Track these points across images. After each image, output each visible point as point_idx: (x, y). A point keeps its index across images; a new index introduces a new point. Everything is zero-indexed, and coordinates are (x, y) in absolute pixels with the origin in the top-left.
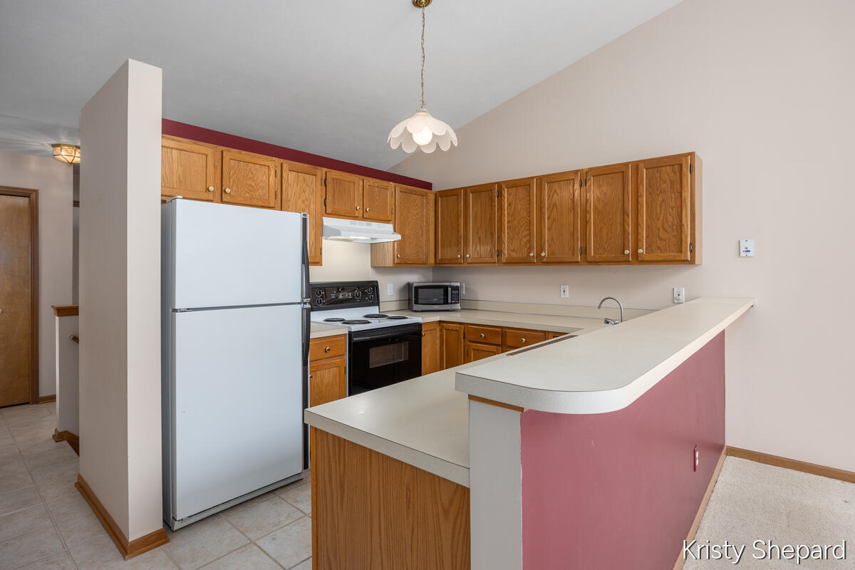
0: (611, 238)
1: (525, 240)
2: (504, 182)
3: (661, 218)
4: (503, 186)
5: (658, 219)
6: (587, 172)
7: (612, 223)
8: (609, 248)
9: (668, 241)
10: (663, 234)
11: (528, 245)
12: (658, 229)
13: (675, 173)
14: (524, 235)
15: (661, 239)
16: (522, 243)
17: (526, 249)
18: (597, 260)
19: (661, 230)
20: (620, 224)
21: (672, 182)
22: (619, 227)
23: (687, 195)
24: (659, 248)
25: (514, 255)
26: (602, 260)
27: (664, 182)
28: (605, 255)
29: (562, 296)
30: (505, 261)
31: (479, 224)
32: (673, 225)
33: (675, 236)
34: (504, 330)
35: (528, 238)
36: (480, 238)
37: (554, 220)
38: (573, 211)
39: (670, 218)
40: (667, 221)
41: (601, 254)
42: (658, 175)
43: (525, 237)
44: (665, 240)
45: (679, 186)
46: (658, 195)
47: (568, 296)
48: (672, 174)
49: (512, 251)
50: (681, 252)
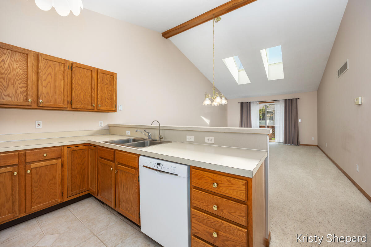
0: (85, 98)
1: (21, 90)
3: (106, 93)
5: (105, 94)
6: (72, 64)
7: (86, 92)
8: (84, 103)
10: (107, 101)
11: (25, 94)
12: (105, 98)
13: (111, 78)
14: (20, 86)
15: (106, 102)
16: (18, 92)
17: (22, 96)
18: (78, 108)
20: (90, 93)
21: (110, 81)
23: (114, 87)
24: (105, 105)
25: (8, 99)
26: (81, 108)
27: (108, 81)
28: (82, 106)
29: (37, 128)
32: (110, 97)
33: (111, 101)
34: (21, 152)
35: (24, 89)
37: (49, 82)
38: (63, 81)
39: (109, 95)
40: (108, 95)
41: (80, 105)
42: (105, 77)
43: (21, 88)
44: (108, 102)
45: (112, 84)
46: (105, 85)
47: (41, 127)
48: (110, 79)
50: (113, 107)
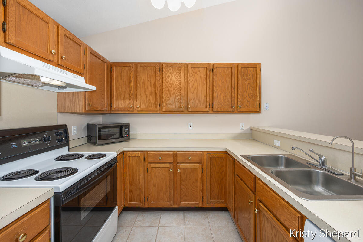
0: (225, 99)
1: (177, 98)
2: (165, 63)
3: (248, 91)
4: (164, 66)
6: (213, 65)
7: (226, 92)
8: (224, 105)
9: (250, 102)
10: (249, 99)
11: (180, 101)
12: (247, 97)
13: (254, 71)
14: (177, 95)
15: (247, 101)
16: (176, 100)
17: (178, 104)
18: (218, 110)
19: (248, 97)
21: (252, 75)
22: (229, 94)
23: (258, 81)
24: (247, 105)
25: (171, 107)
26: (221, 110)
27: (249, 75)
28: (223, 108)
29: (189, 129)
30: (165, 110)
31: (146, 87)
32: (253, 95)
33: (253, 100)
34: (174, 153)
35: (179, 97)
36: (146, 96)
37: (196, 88)
38: (206, 84)
39: (251, 92)
41: (220, 107)
42: (247, 71)
43: (178, 96)
45: (255, 78)
46: (247, 80)
47: (192, 129)
48: (253, 71)
49: (169, 104)
50: (256, 107)
